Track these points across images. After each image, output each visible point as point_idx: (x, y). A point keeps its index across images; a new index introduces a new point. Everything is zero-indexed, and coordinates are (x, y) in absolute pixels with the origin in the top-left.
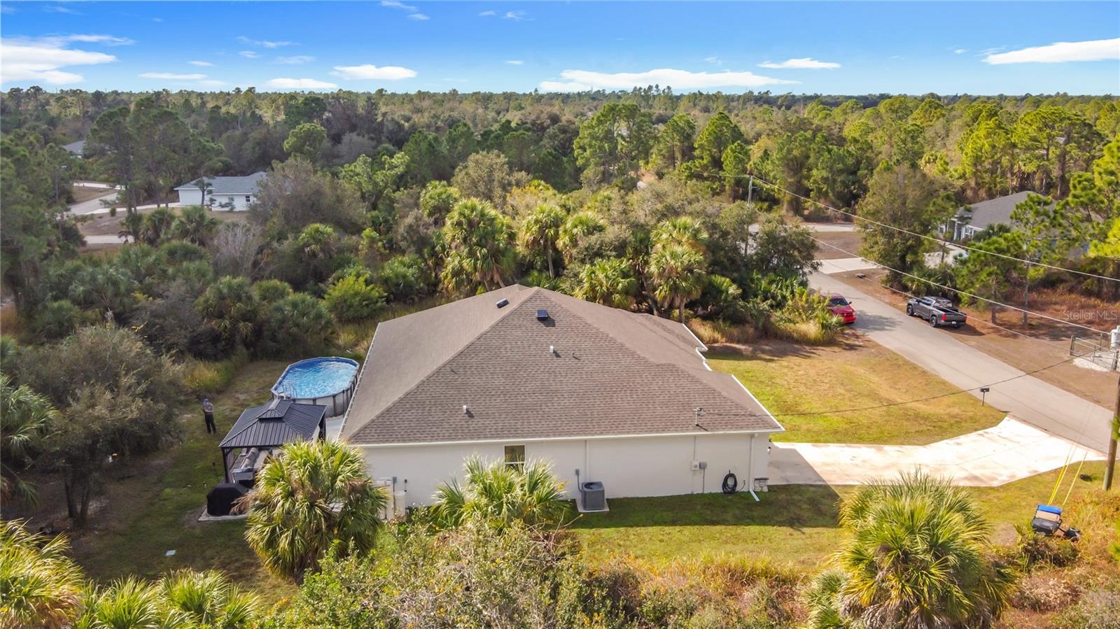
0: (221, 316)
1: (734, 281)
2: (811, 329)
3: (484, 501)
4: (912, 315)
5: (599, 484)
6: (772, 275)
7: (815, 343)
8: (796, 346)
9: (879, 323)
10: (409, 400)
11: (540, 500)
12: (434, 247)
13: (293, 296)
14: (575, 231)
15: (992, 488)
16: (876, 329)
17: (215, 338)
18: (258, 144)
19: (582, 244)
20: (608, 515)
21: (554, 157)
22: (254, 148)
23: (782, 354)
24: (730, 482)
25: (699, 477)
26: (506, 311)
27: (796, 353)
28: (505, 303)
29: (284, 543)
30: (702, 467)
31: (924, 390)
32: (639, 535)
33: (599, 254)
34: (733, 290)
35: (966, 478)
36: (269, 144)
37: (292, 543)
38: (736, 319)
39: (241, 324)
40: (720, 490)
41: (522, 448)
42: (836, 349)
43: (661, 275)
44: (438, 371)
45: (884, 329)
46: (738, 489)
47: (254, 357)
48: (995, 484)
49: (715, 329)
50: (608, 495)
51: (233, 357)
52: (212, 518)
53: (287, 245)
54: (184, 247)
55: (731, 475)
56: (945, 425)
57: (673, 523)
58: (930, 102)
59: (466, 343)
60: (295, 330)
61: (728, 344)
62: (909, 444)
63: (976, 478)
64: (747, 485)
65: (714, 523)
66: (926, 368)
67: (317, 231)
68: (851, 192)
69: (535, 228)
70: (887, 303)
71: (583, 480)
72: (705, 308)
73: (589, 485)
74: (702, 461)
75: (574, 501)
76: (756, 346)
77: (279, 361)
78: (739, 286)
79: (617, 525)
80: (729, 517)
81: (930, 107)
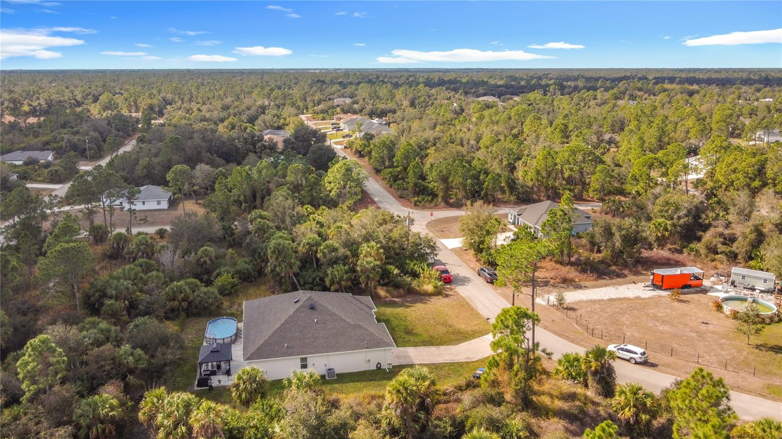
0: (174, 300)
1: (397, 267)
2: (429, 288)
3: (298, 382)
4: (480, 275)
5: (333, 369)
6: (415, 262)
7: (430, 295)
8: (422, 297)
9: (464, 281)
10: (266, 343)
11: (313, 380)
12: (260, 254)
13: (204, 289)
14: (325, 251)
15: (472, 362)
16: (460, 285)
17: (173, 310)
18: (145, 167)
19: (328, 256)
20: (336, 380)
21: (315, 178)
22: (142, 169)
23: (415, 302)
24: (379, 366)
25: (368, 364)
26: (298, 305)
27: (421, 302)
28: (298, 301)
29: (244, 396)
30: (369, 361)
31: (469, 318)
32: (346, 386)
33: (335, 263)
34: (396, 271)
35: (465, 358)
36: (151, 167)
37: (246, 396)
38: (397, 286)
39: (183, 303)
40: (376, 368)
41: (306, 358)
42: (440, 297)
43: (362, 271)
44: (275, 332)
45: (464, 285)
46: (382, 367)
47: (188, 316)
48: (474, 360)
49: (388, 291)
50: (336, 372)
51: (181, 318)
52: (199, 388)
53: (192, 257)
54: (145, 262)
55: (379, 363)
56: (467, 336)
57: (358, 381)
58: (534, 116)
59: (284, 319)
60: (206, 305)
61: (392, 299)
62: (451, 345)
63: (469, 358)
64: (385, 366)
65: (371, 380)
66: (474, 306)
67: (206, 250)
68: (475, 189)
69: (307, 247)
70: (471, 268)
71: (328, 368)
72: (384, 280)
73: (329, 370)
74: (369, 359)
75: (325, 375)
76: (404, 299)
77: (199, 317)
78: (399, 269)
79: (339, 383)
80: (377, 378)
81: (534, 119)
